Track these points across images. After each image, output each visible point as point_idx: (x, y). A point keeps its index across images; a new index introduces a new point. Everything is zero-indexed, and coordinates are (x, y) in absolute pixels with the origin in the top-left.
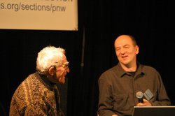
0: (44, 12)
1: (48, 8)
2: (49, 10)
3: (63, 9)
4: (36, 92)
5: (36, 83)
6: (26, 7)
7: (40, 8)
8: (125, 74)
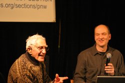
0: (31, 9)
1: (34, 7)
2: (35, 8)
3: (45, 7)
4: (24, 67)
5: (25, 60)
6: (19, 6)
7: (28, 6)
8: (98, 53)
